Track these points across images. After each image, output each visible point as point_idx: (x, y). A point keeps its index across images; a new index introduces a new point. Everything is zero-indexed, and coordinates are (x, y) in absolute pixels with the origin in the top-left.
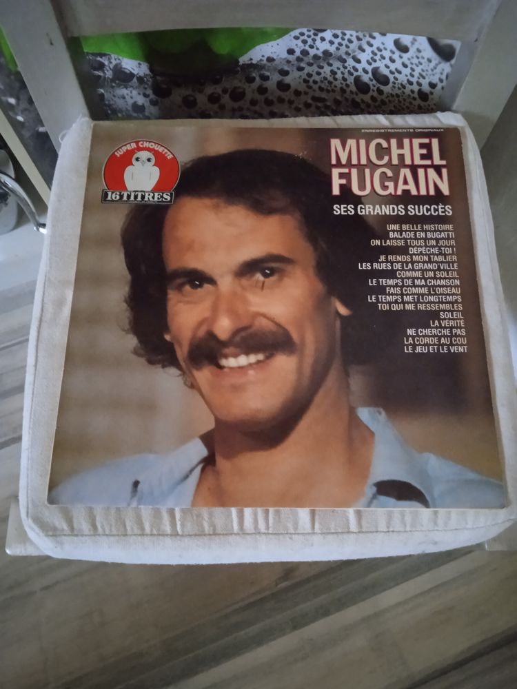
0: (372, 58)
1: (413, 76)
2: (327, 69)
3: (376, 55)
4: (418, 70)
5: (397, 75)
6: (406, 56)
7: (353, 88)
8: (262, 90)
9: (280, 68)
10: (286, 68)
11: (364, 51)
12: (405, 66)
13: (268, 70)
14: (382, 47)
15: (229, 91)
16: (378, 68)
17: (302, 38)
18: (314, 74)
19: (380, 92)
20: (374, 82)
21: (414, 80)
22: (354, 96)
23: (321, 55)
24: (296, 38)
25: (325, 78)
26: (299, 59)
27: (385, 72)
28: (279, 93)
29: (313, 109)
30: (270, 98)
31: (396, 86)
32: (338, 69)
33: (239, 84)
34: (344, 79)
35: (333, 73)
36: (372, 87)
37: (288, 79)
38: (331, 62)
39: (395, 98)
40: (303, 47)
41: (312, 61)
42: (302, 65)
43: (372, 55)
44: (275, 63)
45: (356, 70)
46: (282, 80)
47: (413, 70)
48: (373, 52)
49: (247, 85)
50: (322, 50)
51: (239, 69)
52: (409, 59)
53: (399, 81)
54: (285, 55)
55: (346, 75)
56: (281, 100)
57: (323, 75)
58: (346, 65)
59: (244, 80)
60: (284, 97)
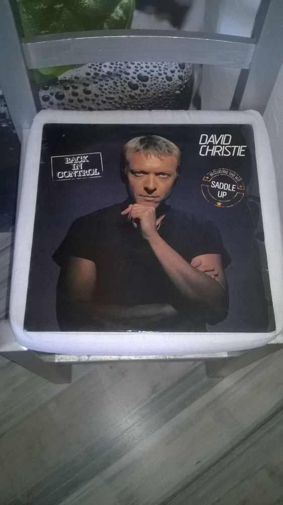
1: (160, 70)
4: (163, 67)
5: (152, 73)
7: (129, 89)
9: (83, 82)
12: (155, 67)
15: (54, 94)
21: (162, 72)
23: (106, 74)
27: (145, 74)
33: (60, 90)
34: (123, 85)
36: (139, 85)
38: (112, 77)
39: (154, 86)
44: (80, 80)
45: (128, 79)
46: (86, 89)
47: (160, 67)
50: (106, 72)
52: (156, 63)
53: (154, 76)
55: (123, 83)
57: (109, 85)
59: (62, 88)
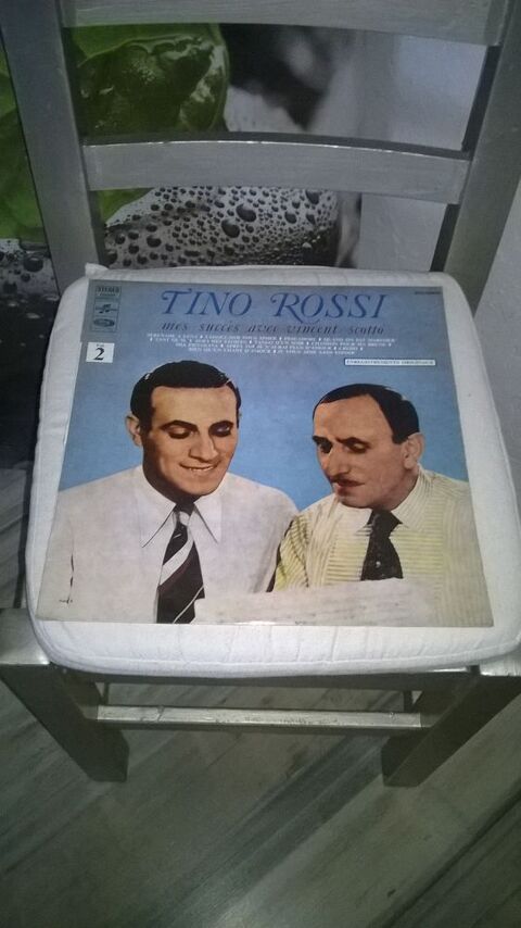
2: (193, 221)
3: (236, 193)
4: (279, 195)
5: (260, 206)
7: (223, 235)
8: (133, 249)
9: (147, 224)
10: (153, 224)
11: (224, 193)
12: (267, 195)
13: (136, 228)
16: (242, 205)
17: (163, 194)
18: (182, 227)
19: (250, 230)
20: (242, 221)
21: (278, 205)
22: (226, 243)
23: (185, 207)
24: (158, 194)
26: (163, 214)
28: (150, 250)
29: (188, 262)
30: (144, 255)
31: (263, 217)
35: (201, 224)
37: (157, 235)
38: (196, 212)
39: (266, 230)
40: (166, 203)
41: (177, 214)
42: (169, 219)
43: (233, 195)
44: (142, 221)
45: (222, 216)
46: (151, 236)
47: (275, 196)
48: (233, 191)
49: (118, 246)
50: (185, 202)
53: (265, 211)
54: (149, 211)
55: (213, 224)
56: (154, 257)
57: (191, 227)
58: (211, 212)
59: (114, 242)
60: (157, 253)
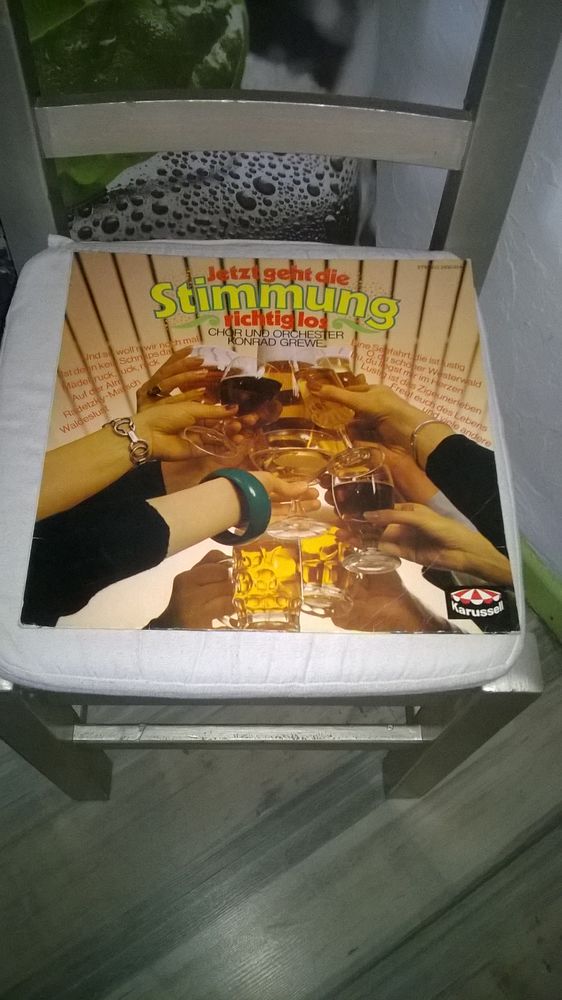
0: (250, 170)
2: (205, 190)
6: (285, 158)
8: (137, 217)
10: (159, 189)
11: (240, 165)
14: (258, 156)
16: (259, 178)
17: (171, 158)
18: (192, 194)
19: (268, 203)
25: (206, 200)
26: (172, 180)
29: (198, 233)
30: (148, 223)
31: (283, 191)
32: (217, 188)
37: (163, 202)
40: (175, 168)
41: (187, 181)
43: (249, 167)
48: (250, 164)
49: (120, 212)
51: (108, 197)
52: (289, 160)
56: (160, 225)
58: (224, 182)
60: (163, 221)
